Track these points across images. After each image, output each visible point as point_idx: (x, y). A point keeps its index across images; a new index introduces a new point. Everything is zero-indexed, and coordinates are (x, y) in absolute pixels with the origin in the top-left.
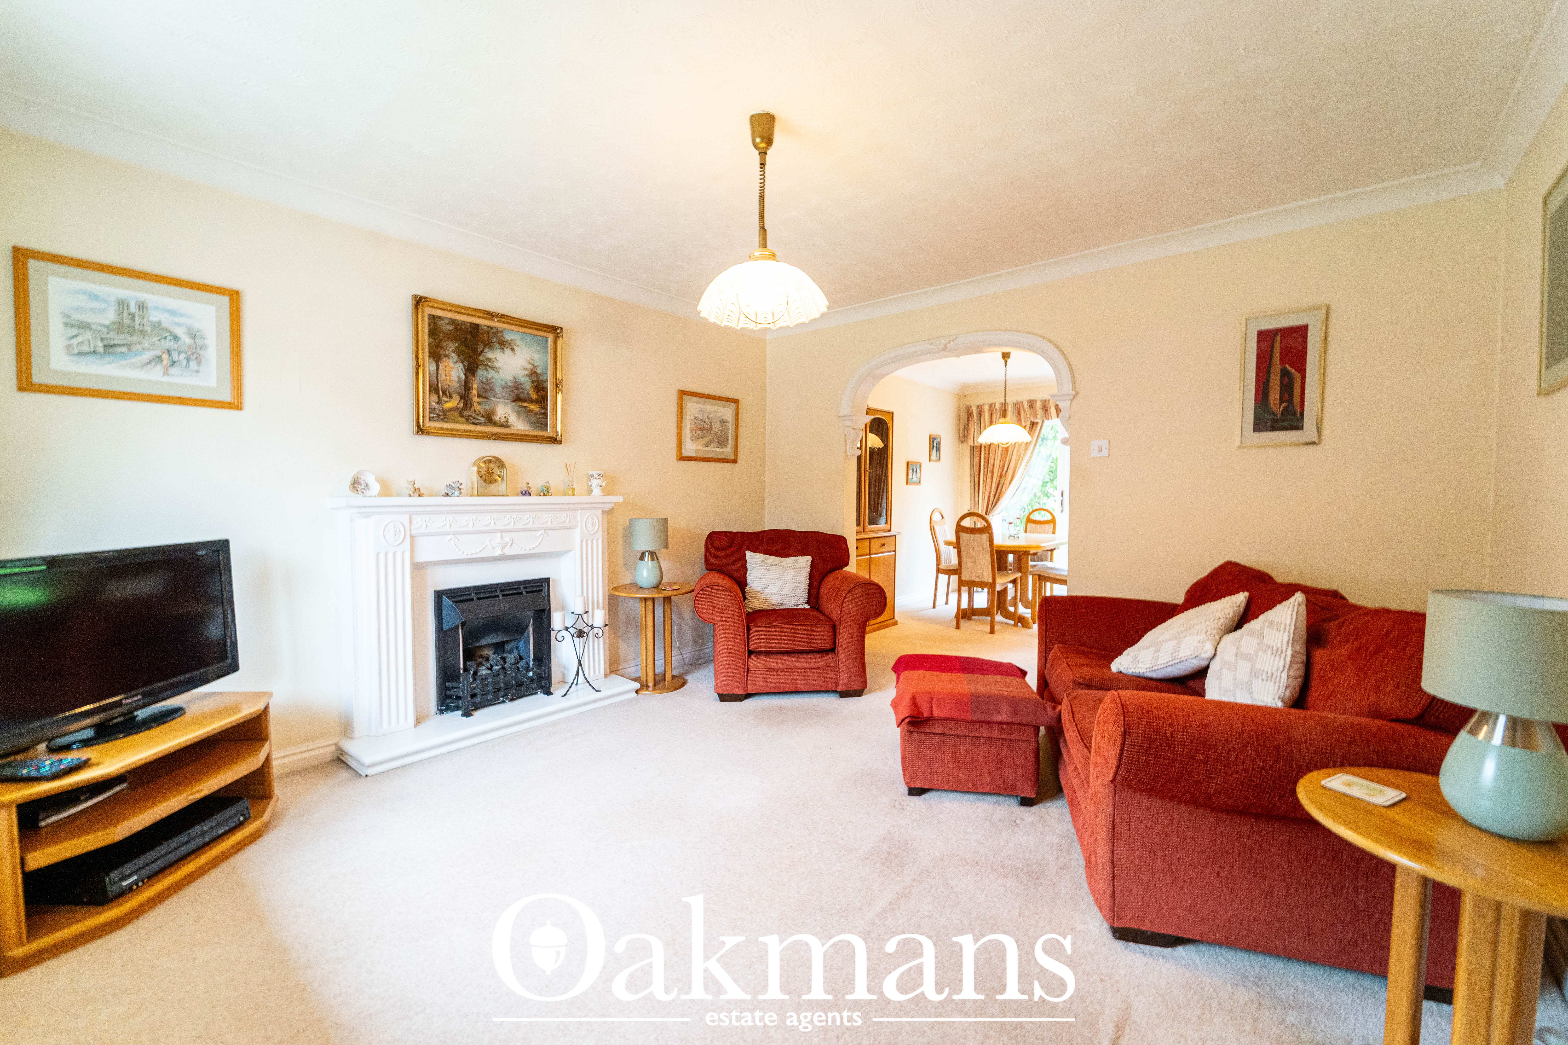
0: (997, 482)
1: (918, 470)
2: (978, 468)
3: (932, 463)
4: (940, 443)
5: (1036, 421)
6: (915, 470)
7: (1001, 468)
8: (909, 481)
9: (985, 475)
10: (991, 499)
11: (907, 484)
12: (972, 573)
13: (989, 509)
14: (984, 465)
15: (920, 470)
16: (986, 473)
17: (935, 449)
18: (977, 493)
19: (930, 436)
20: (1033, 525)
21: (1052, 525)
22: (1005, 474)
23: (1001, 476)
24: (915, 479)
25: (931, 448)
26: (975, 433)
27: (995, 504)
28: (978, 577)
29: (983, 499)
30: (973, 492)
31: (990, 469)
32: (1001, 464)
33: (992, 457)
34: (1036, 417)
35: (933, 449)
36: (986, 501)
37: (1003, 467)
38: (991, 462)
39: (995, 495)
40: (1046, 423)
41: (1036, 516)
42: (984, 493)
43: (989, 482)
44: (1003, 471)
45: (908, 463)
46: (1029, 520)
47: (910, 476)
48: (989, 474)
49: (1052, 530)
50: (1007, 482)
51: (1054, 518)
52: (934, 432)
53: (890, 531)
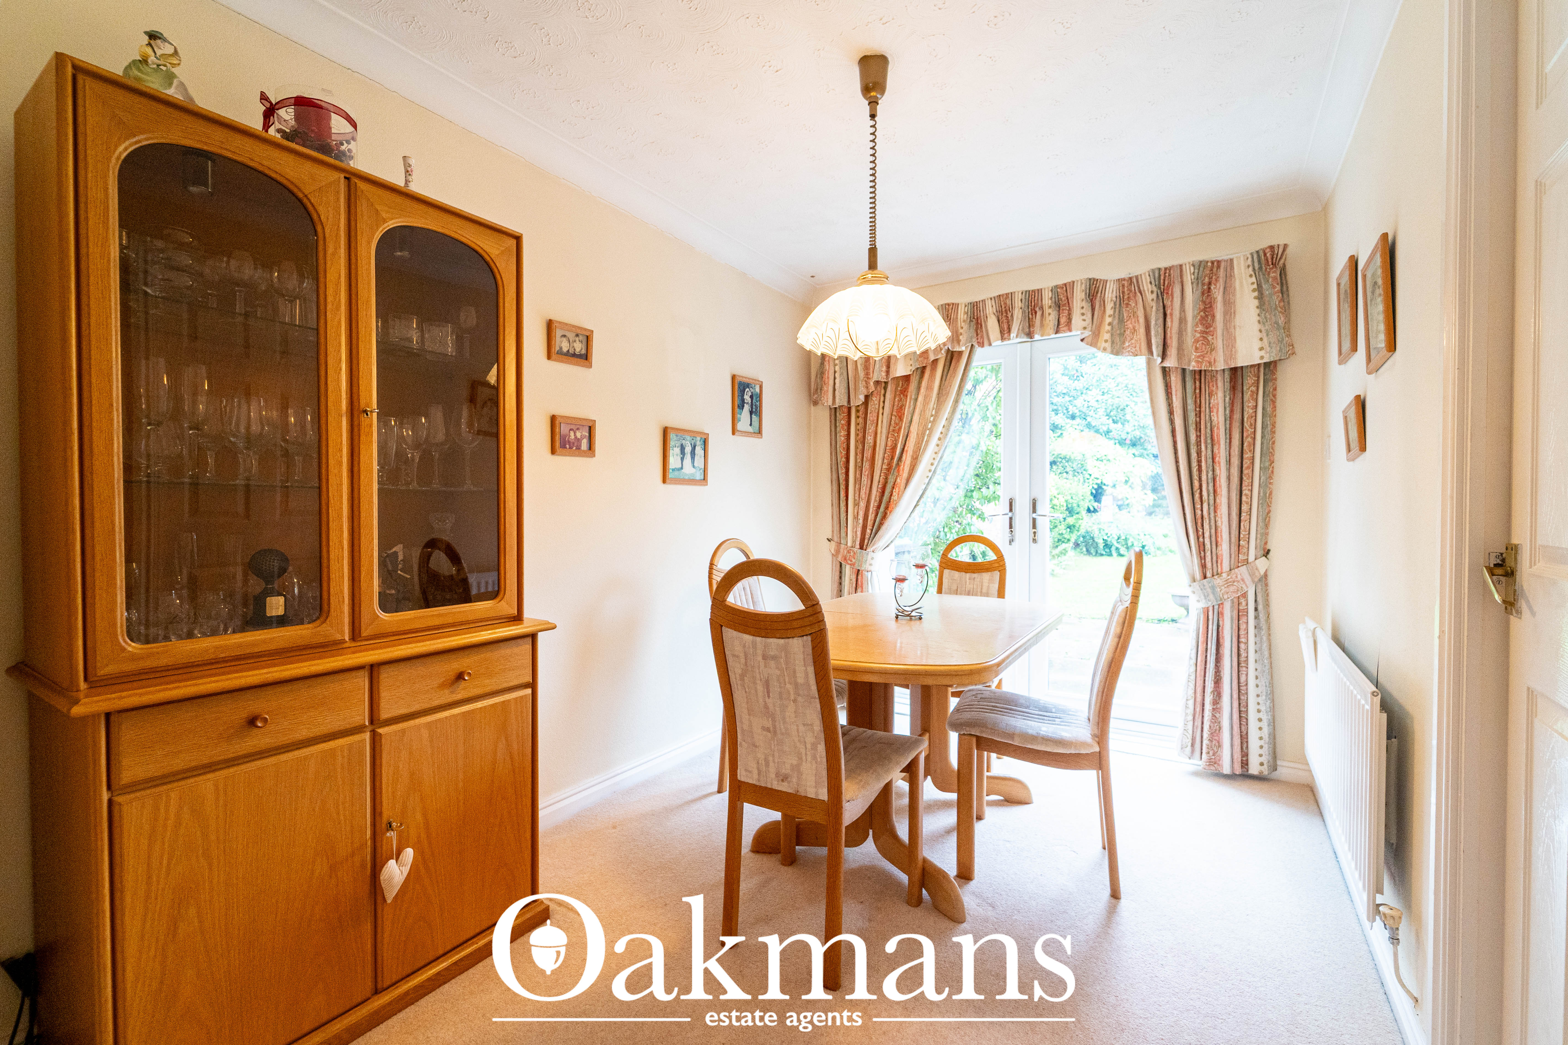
0: (882, 480)
1: (699, 451)
2: (844, 453)
3: (737, 438)
4: (760, 396)
5: (957, 349)
6: (688, 449)
7: (888, 453)
8: (671, 475)
9: (860, 468)
10: (871, 517)
11: (664, 481)
12: (767, 764)
13: (867, 537)
14: (856, 448)
15: (705, 450)
16: (860, 464)
17: (747, 408)
18: (843, 504)
19: (733, 377)
20: (956, 574)
21: (997, 574)
22: (898, 465)
23: (889, 469)
24: (689, 470)
25: (738, 405)
26: (837, 381)
27: (878, 527)
28: (785, 778)
29: (856, 518)
30: (835, 502)
31: (868, 454)
32: (889, 443)
33: (870, 429)
34: (959, 341)
35: (741, 407)
36: (861, 521)
37: (894, 449)
38: (870, 439)
39: (879, 507)
40: (979, 351)
41: (962, 554)
42: (856, 504)
43: (865, 480)
44: (892, 458)
45: (665, 431)
46: (947, 564)
47: (674, 461)
48: (866, 465)
49: (996, 586)
50: (901, 481)
51: (1000, 557)
52: (748, 371)
53: (518, 618)
